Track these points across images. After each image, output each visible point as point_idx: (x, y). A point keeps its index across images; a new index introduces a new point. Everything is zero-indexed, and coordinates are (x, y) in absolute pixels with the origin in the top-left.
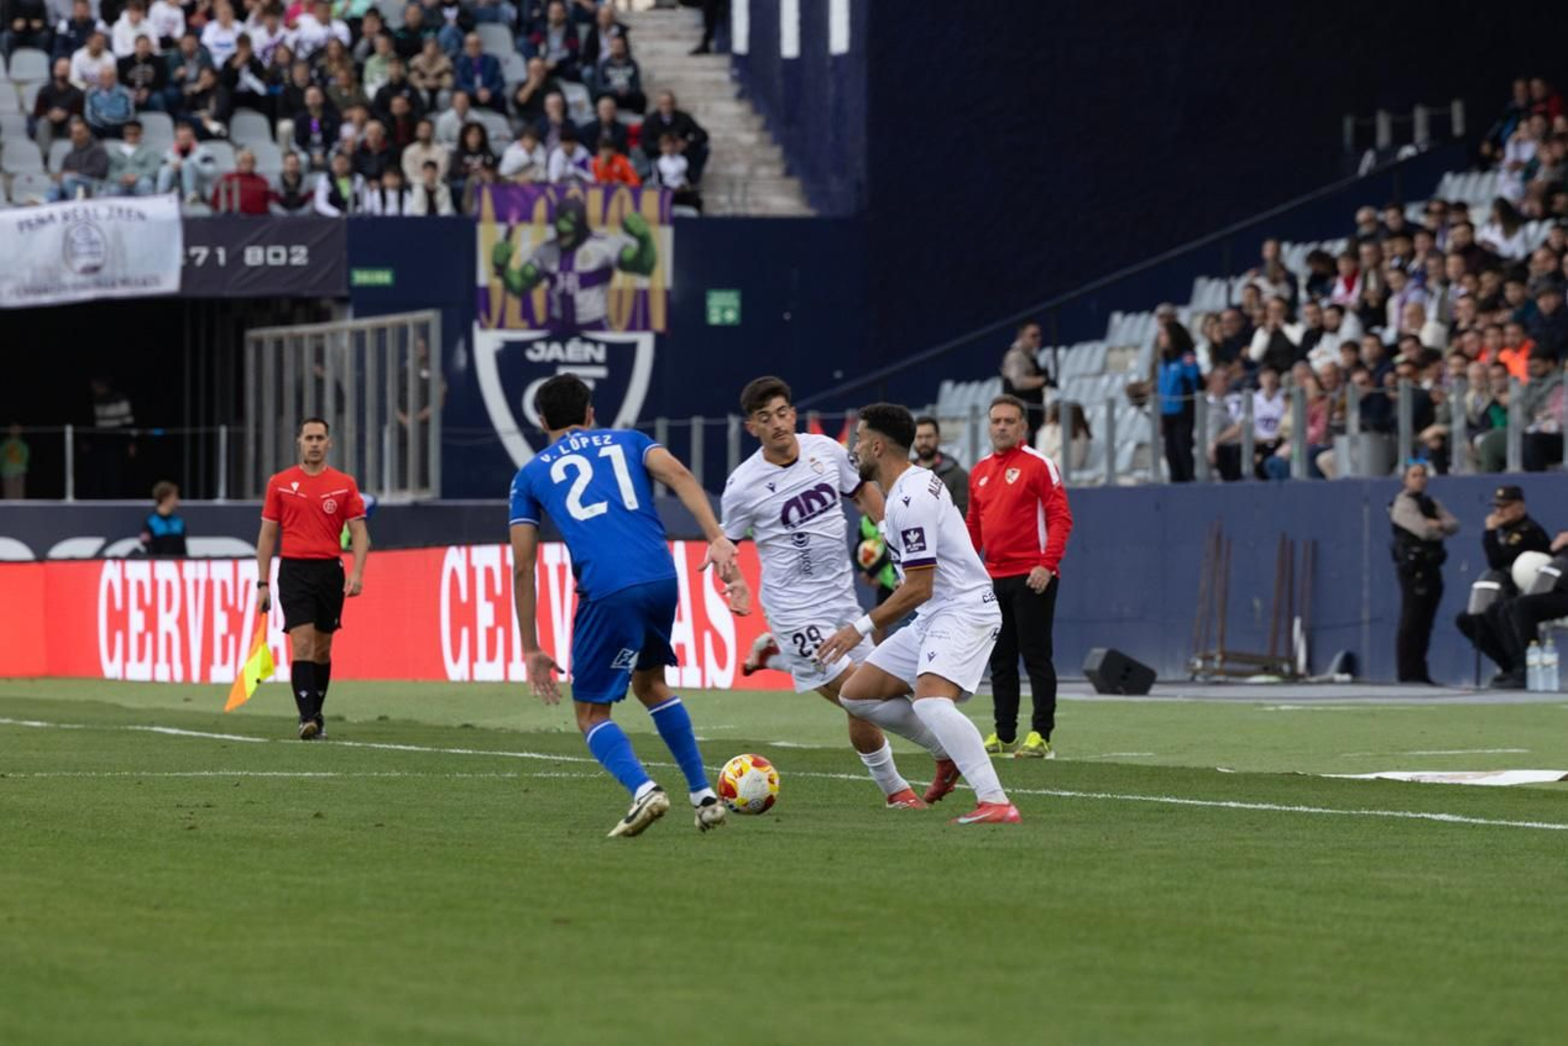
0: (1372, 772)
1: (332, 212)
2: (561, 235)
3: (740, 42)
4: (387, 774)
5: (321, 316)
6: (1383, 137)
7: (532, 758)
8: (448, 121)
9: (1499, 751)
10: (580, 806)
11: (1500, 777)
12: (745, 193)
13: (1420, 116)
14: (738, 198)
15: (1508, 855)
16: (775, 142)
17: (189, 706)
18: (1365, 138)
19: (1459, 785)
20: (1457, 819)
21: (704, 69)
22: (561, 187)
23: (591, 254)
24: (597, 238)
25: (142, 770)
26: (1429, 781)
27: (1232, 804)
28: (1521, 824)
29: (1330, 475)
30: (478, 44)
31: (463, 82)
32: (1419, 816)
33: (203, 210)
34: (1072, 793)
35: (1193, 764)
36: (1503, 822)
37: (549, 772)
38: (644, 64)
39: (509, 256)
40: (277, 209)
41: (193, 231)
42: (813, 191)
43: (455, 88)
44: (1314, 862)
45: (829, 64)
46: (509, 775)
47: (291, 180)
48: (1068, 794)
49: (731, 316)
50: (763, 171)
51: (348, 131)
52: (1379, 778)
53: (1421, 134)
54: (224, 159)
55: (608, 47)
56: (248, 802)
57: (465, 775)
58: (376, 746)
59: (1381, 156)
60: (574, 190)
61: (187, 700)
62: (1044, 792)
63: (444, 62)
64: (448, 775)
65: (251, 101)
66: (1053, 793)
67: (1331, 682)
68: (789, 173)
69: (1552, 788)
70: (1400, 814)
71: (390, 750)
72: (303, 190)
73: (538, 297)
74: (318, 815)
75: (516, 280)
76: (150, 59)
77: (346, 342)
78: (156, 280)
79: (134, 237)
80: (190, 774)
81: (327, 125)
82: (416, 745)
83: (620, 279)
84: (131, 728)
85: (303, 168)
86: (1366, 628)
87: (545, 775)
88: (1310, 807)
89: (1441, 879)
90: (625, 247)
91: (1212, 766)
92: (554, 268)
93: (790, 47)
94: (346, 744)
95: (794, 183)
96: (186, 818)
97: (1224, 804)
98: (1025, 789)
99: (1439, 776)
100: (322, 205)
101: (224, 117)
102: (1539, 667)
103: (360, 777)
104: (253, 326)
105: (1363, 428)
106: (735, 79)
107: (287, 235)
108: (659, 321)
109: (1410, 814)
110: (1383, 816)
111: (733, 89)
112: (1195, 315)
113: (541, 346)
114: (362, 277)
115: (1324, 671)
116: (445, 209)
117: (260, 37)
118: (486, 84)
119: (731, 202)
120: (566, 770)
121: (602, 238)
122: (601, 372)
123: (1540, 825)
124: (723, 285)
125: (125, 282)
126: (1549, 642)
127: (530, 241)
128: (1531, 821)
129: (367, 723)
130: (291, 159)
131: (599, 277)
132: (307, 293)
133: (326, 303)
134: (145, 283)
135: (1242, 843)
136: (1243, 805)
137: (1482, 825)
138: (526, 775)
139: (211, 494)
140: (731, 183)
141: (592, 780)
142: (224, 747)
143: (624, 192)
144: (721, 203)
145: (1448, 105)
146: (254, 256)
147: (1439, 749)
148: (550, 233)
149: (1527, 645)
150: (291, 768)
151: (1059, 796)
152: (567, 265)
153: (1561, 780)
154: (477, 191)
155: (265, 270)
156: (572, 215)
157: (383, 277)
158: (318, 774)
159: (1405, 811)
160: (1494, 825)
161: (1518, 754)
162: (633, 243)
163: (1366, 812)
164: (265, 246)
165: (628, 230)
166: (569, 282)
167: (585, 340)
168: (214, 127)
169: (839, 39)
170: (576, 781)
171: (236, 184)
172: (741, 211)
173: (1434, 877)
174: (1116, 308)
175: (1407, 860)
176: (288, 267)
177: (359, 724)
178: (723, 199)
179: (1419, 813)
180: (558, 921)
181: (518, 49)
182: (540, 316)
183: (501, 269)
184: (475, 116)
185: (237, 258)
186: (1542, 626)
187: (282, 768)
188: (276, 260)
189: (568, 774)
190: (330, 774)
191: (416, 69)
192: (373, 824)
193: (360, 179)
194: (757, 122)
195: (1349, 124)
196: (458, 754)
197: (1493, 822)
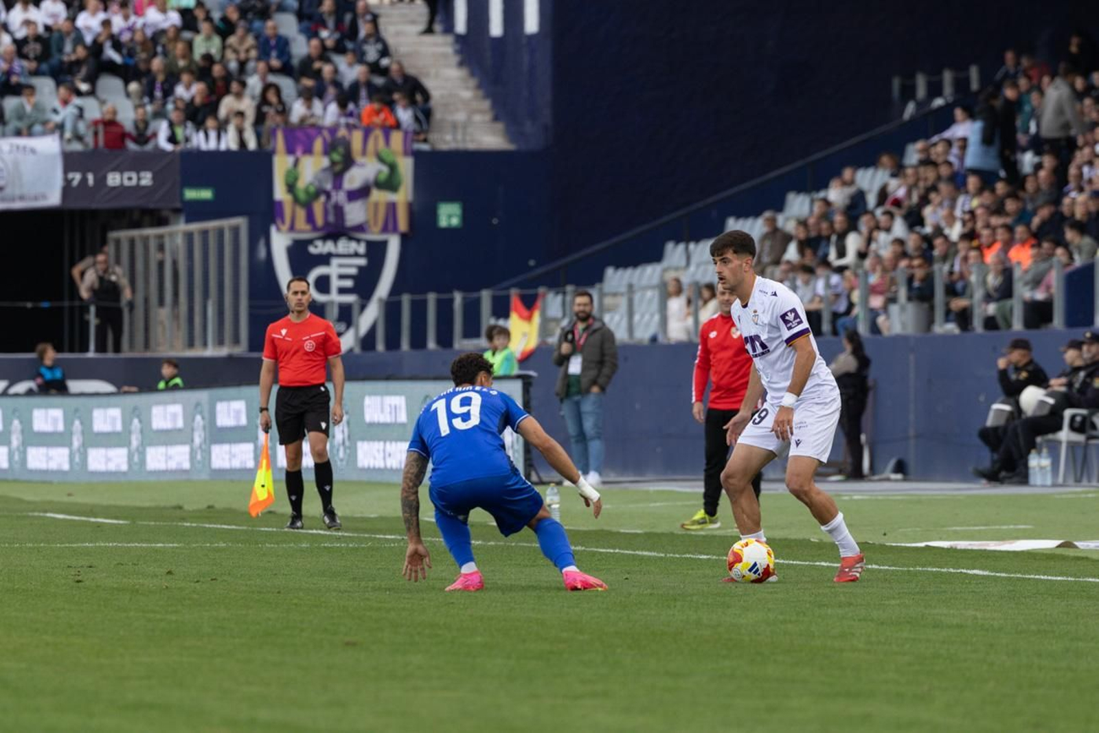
0: (922, 542)
1: (169, 147)
2: (333, 163)
3: (461, 26)
4: (216, 545)
5: (162, 221)
6: (921, 92)
7: (320, 534)
8: (254, 82)
9: (1012, 527)
10: (357, 566)
11: (1013, 545)
12: (464, 134)
13: (948, 77)
14: (459, 137)
15: (1025, 598)
16: (486, 96)
17: (71, 499)
18: (908, 92)
19: (985, 550)
20: (986, 573)
21: (436, 45)
22: (333, 130)
23: (355, 178)
24: (358, 165)
25: (41, 543)
26: (963, 547)
27: (823, 564)
28: (1032, 576)
29: (886, 333)
30: (275, 28)
31: (264, 54)
32: (959, 571)
33: (77, 147)
34: (708, 557)
35: (793, 537)
36: (1019, 575)
37: (333, 543)
38: (391, 41)
39: (296, 179)
40: (131, 146)
41: (70, 161)
42: (513, 132)
43: (259, 59)
44: (887, 602)
45: (524, 41)
46: (304, 545)
47: (141, 126)
48: (705, 557)
49: (455, 221)
50: (477, 118)
51: (180, 90)
52: (927, 546)
53: (948, 89)
54: (93, 110)
55: (364, 30)
56: (118, 564)
57: (272, 545)
58: (207, 526)
59: (920, 105)
60: (342, 132)
61: (69, 495)
62: (688, 556)
63: (250, 41)
64: (260, 545)
65: (111, 68)
66: (694, 557)
67: (888, 480)
68: (496, 118)
69: (1053, 552)
70: (945, 570)
71: (217, 529)
72: (149, 132)
73: (318, 208)
74: (170, 573)
75: (302, 196)
76: (38, 38)
77: (180, 241)
78: (44, 197)
79: (28, 166)
80: (75, 545)
81: (166, 87)
82: (236, 525)
83: (377, 196)
84: (30, 514)
85: (149, 116)
86: (912, 442)
87: (330, 545)
88: (880, 566)
89: (979, 615)
90: (379, 172)
91: (807, 537)
92: (329, 186)
93: (496, 28)
94: (186, 524)
95: (500, 126)
96: (75, 575)
97: (818, 563)
98: (674, 554)
99: (970, 545)
100: (163, 142)
101: (92, 79)
102: (1037, 469)
103: (198, 547)
104: (114, 228)
105: (910, 299)
106: (458, 52)
107: (138, 164)
108: (403, 225)
109: (952, 570)
110: (932, 571)
111: (455, 59)
112: (787, 219)
113: (319, 243)
114: (191, 194)
115: (882, 472)
116: (252, 144)
117: (118, 23)
118: (279, 57)
119: (455, 140)
120: (345, 542)
121: (362, 165)
122: (362, 262)
123: (1046, 577)
124: (450, 199)
125: (22, 198)
126: (1045, 451)
127: (312, 168)
128: (1039, 575)
129: (200, 511)
130: (140, 111)
131: (362, 193)
132: (152, 206)
133: (165, 213)
134: (36, 198)
135: (833, 590)
136: (831, 564)
137: (1004, 577)
138: (316, 545)
139: (85, 349)
140: (454, 126)
141: (363, 548)
142: (99, 527)
143: (378, 133)
144: (445, 141)
145: (967, 69)
146: (114, 179)
147: (968, 525)
148: (325, 162)
149: (1028, 452)
150: (148, 541)
151: (699, 559)
152: (338, 185)
153: (1059, 546)
154: (273, 133)
155: (122, 189)
156: (341, 150)
157: (206, 194)
158: (167, 545)
159: (948, 568)
160: (1013, 577)
161: (1025, 529)
162: (385, 170)
163: (920, 569)
164: (122, 172)
165: (381, 160)
166: (340, 197)
167: (351, 238)
168: (84, 87)
169: (531, 24)
170: (353, 549)
171: (101, 128)
172: (461, 146)
173: (974, 613)
174: (730, 214)
175: (952, 601)
176: (138, 187)
177: (193, 511)
178: (449, 137)
179: (958, 569)
180: (348, 644)
181: (302, 31)
182: (320, 221)
183: (291, 188)
184: (272, 79)
185: (101, 180)
186: (1039, 439)
187: (142, 541)
188: (130, 182)
189: (346, 545)
190: (175, 545)
191: (230, 46)
192: (210, 579)
193: (189, 124)
194: (473, 82)
195: (896, 83)
196: (266, 531)
197: (1012, 575)
